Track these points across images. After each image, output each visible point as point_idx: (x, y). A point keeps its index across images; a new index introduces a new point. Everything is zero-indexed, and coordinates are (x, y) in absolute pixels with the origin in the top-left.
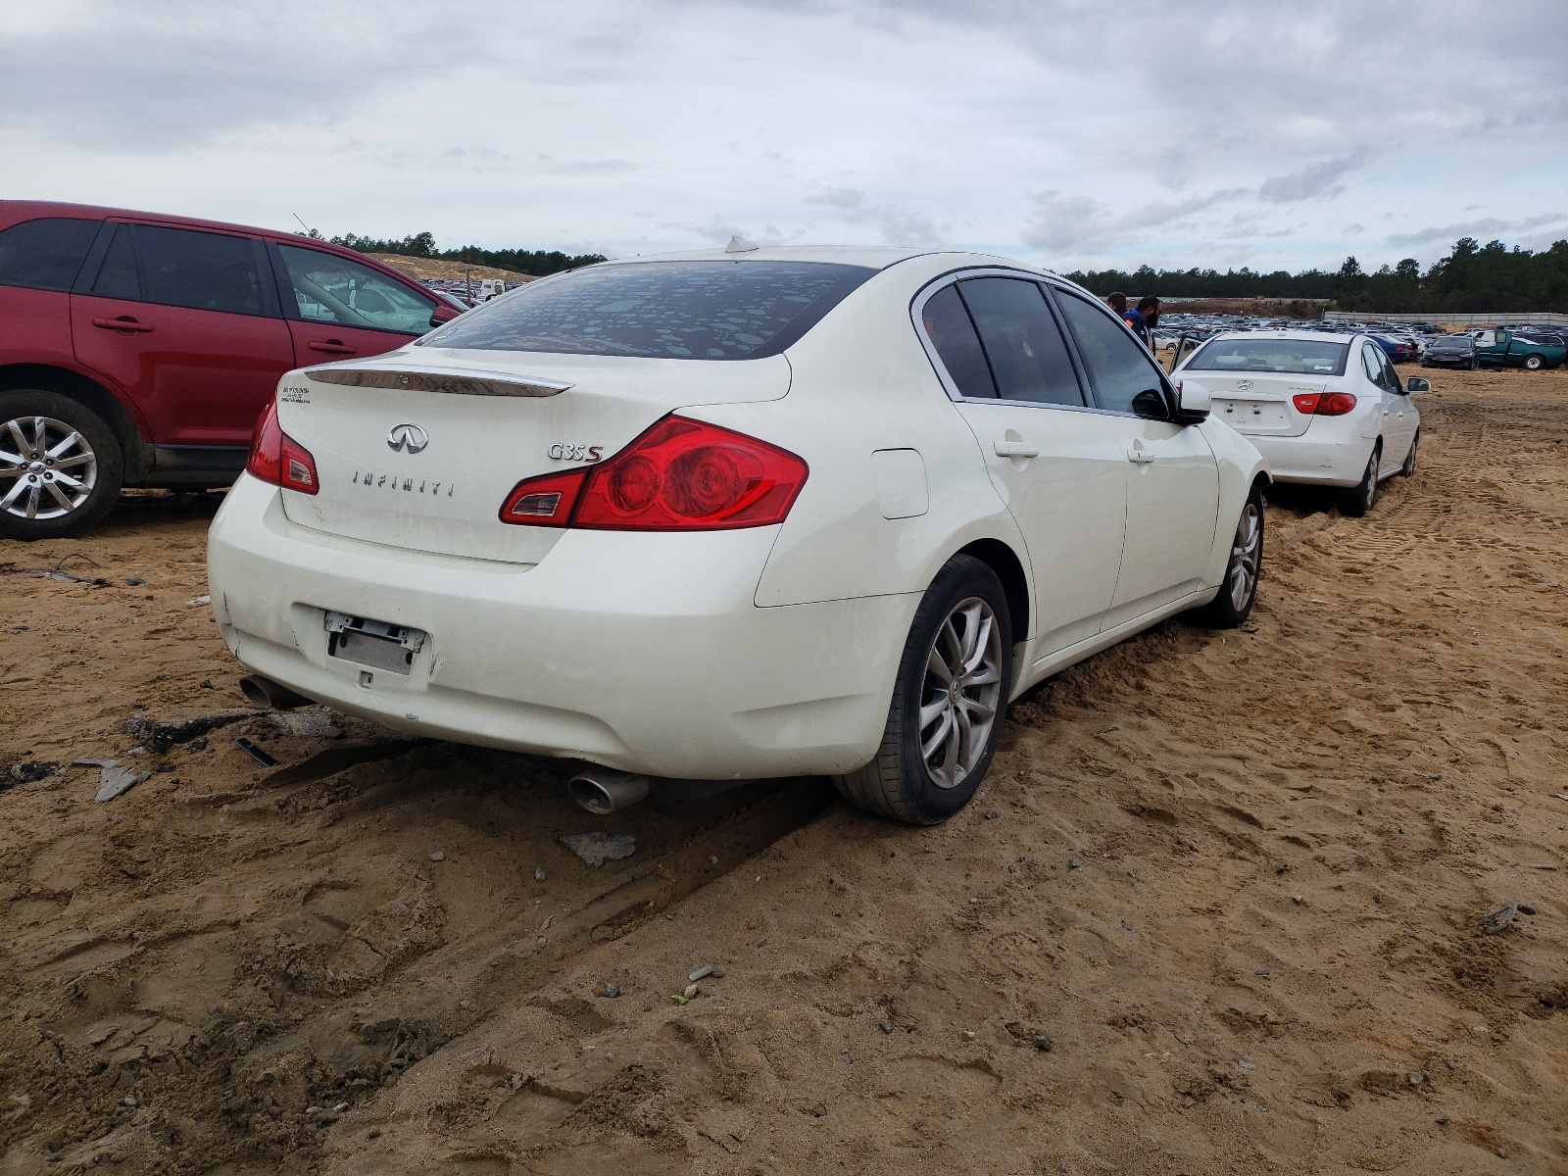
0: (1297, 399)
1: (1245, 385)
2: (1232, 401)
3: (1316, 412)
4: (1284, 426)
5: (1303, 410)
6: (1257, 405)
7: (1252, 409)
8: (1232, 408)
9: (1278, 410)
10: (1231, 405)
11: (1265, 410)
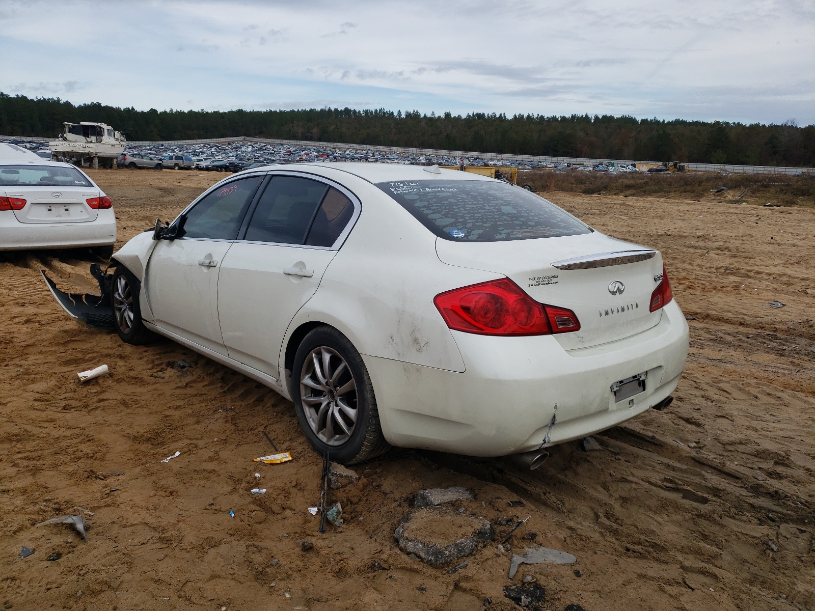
0: (89, 201)
1: (58, 194)
2: (50, 205)
3: (99, 207)
4: (85, 216)
5: (93, 207)
6: (66, 206)
7: (63, 209)
8: (52, 208)
9: (80, 208)
10: (50, 207)
11: (71, 208)
